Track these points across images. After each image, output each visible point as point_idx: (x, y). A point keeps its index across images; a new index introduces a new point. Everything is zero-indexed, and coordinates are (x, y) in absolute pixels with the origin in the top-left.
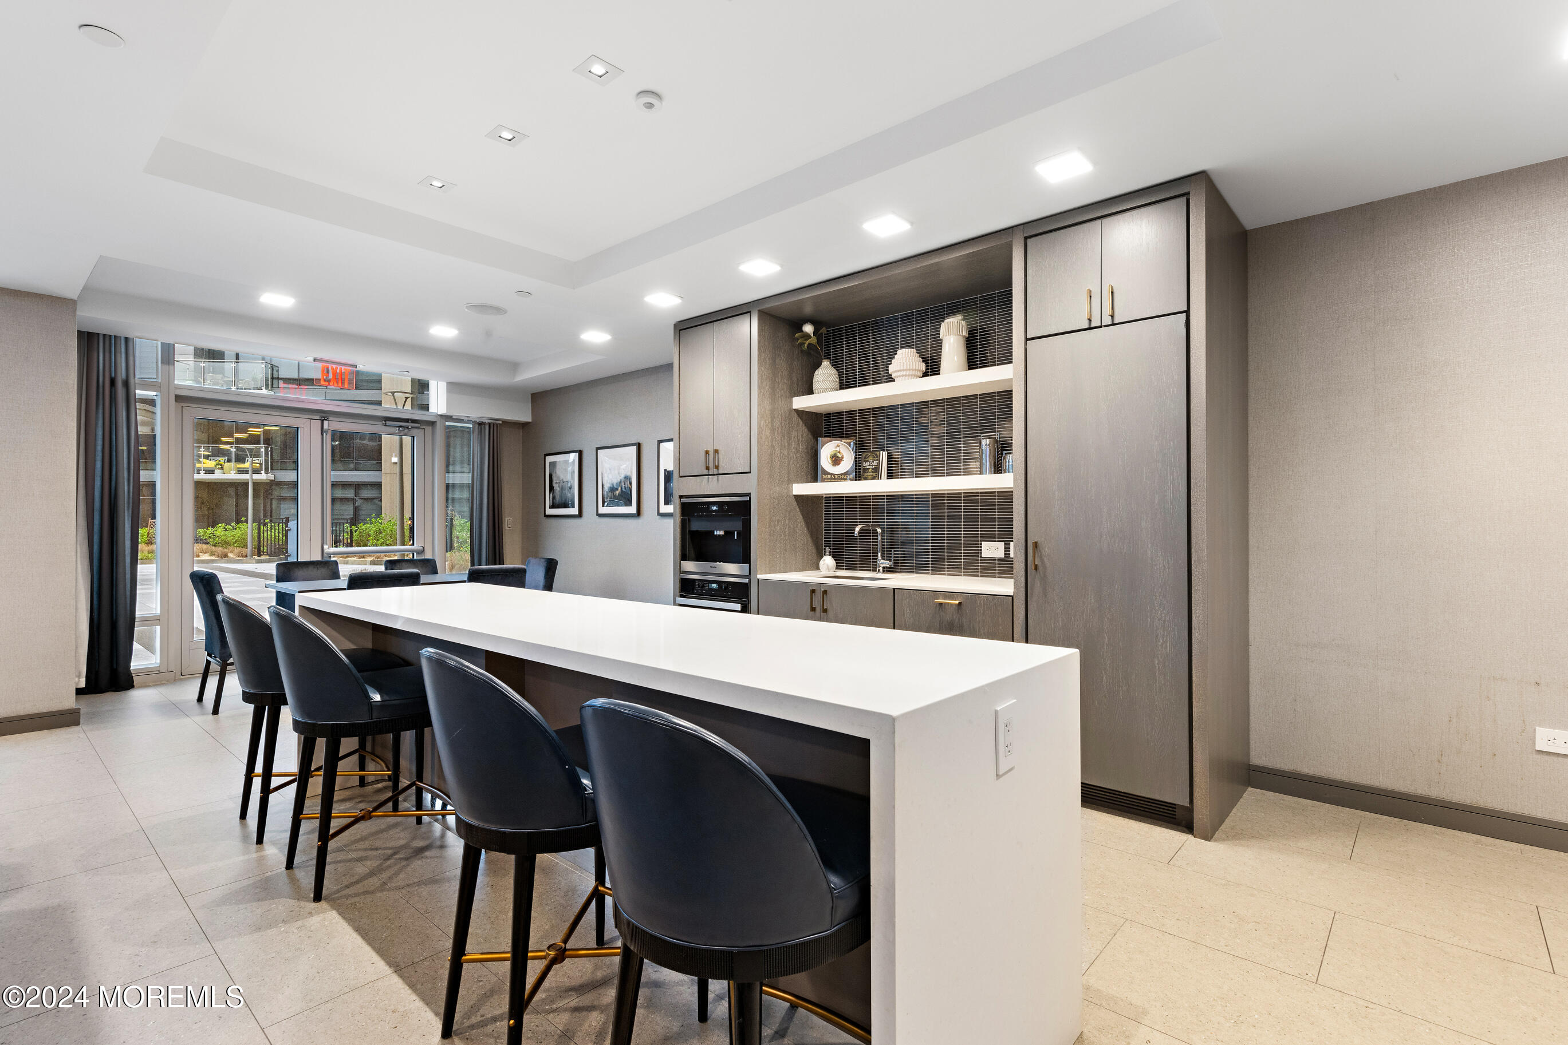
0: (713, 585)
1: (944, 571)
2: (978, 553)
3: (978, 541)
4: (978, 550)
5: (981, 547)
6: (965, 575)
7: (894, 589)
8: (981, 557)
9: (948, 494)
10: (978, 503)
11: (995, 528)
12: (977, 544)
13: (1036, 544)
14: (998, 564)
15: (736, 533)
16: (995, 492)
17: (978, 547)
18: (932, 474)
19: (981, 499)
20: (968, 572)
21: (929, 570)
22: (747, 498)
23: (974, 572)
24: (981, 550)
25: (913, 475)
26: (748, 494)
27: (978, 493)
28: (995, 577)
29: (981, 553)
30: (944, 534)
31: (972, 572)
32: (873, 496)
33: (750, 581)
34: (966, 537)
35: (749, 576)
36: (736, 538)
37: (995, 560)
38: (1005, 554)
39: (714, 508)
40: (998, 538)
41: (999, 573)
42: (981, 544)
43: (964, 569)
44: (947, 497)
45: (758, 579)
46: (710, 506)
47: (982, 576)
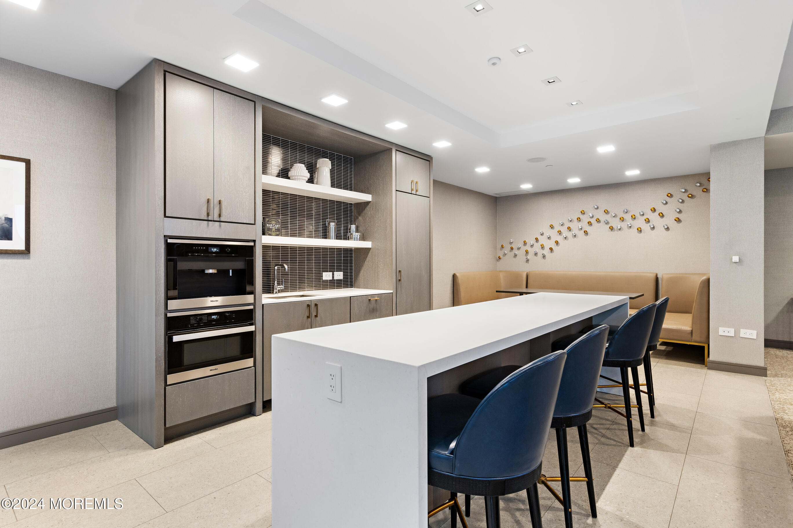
0: (213, 317)
1: (305, 289)
2: (321, 278)
3: (320, 272)
4: (321, 277)
5: (322, 275)
6: (315, 290)
7: (350, 297)
8: (322, 280)
9: (307, 247)
10: (321, 253)
11: (328, 265)
12: (320, 273)
13: (400, 271)
14: (329, 283)
15: (231, 271)
16: (327, 248)
17: (320, 275)
18: (298, 236)
19: (322, 251)
20: (316, 288)
21: (297, 289)
22: (252, 244)
23: (319, 288)
24: (322, 276)
25: (288, 235)
26: (254, 241)
27: (320, 248)
28: (328, 289)
29: (322, 278)
30: (305, 269)
31: (318, 288)
32: (281, 246)
33: (255, 307)
34: (316, 270)
35: (254, 304)
36: (231, 275)
37: (328, 281)
38: (333, 278)
39: (215, 250)
40: (329, 270)
41: (329, 287)
42: (322, 273)
43: (314, 286)
44: (307, 249)
45: (263, 305)
46: (209, 248)
47: (322, 289)
